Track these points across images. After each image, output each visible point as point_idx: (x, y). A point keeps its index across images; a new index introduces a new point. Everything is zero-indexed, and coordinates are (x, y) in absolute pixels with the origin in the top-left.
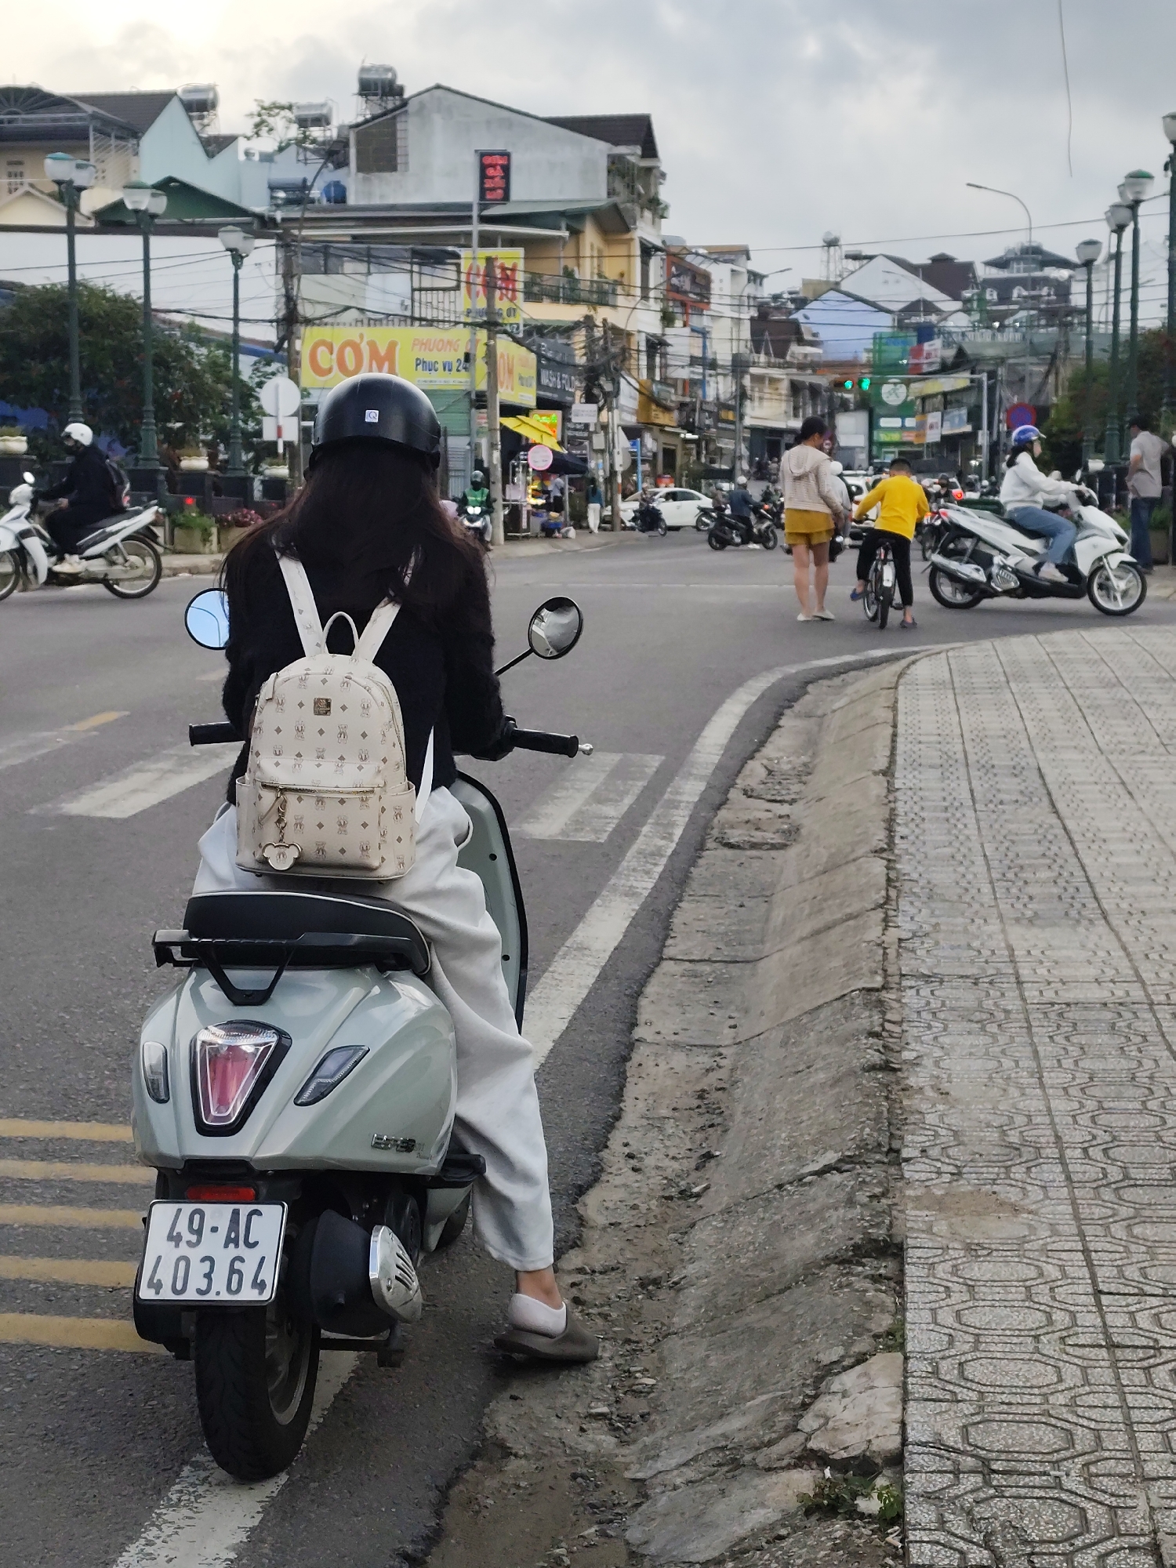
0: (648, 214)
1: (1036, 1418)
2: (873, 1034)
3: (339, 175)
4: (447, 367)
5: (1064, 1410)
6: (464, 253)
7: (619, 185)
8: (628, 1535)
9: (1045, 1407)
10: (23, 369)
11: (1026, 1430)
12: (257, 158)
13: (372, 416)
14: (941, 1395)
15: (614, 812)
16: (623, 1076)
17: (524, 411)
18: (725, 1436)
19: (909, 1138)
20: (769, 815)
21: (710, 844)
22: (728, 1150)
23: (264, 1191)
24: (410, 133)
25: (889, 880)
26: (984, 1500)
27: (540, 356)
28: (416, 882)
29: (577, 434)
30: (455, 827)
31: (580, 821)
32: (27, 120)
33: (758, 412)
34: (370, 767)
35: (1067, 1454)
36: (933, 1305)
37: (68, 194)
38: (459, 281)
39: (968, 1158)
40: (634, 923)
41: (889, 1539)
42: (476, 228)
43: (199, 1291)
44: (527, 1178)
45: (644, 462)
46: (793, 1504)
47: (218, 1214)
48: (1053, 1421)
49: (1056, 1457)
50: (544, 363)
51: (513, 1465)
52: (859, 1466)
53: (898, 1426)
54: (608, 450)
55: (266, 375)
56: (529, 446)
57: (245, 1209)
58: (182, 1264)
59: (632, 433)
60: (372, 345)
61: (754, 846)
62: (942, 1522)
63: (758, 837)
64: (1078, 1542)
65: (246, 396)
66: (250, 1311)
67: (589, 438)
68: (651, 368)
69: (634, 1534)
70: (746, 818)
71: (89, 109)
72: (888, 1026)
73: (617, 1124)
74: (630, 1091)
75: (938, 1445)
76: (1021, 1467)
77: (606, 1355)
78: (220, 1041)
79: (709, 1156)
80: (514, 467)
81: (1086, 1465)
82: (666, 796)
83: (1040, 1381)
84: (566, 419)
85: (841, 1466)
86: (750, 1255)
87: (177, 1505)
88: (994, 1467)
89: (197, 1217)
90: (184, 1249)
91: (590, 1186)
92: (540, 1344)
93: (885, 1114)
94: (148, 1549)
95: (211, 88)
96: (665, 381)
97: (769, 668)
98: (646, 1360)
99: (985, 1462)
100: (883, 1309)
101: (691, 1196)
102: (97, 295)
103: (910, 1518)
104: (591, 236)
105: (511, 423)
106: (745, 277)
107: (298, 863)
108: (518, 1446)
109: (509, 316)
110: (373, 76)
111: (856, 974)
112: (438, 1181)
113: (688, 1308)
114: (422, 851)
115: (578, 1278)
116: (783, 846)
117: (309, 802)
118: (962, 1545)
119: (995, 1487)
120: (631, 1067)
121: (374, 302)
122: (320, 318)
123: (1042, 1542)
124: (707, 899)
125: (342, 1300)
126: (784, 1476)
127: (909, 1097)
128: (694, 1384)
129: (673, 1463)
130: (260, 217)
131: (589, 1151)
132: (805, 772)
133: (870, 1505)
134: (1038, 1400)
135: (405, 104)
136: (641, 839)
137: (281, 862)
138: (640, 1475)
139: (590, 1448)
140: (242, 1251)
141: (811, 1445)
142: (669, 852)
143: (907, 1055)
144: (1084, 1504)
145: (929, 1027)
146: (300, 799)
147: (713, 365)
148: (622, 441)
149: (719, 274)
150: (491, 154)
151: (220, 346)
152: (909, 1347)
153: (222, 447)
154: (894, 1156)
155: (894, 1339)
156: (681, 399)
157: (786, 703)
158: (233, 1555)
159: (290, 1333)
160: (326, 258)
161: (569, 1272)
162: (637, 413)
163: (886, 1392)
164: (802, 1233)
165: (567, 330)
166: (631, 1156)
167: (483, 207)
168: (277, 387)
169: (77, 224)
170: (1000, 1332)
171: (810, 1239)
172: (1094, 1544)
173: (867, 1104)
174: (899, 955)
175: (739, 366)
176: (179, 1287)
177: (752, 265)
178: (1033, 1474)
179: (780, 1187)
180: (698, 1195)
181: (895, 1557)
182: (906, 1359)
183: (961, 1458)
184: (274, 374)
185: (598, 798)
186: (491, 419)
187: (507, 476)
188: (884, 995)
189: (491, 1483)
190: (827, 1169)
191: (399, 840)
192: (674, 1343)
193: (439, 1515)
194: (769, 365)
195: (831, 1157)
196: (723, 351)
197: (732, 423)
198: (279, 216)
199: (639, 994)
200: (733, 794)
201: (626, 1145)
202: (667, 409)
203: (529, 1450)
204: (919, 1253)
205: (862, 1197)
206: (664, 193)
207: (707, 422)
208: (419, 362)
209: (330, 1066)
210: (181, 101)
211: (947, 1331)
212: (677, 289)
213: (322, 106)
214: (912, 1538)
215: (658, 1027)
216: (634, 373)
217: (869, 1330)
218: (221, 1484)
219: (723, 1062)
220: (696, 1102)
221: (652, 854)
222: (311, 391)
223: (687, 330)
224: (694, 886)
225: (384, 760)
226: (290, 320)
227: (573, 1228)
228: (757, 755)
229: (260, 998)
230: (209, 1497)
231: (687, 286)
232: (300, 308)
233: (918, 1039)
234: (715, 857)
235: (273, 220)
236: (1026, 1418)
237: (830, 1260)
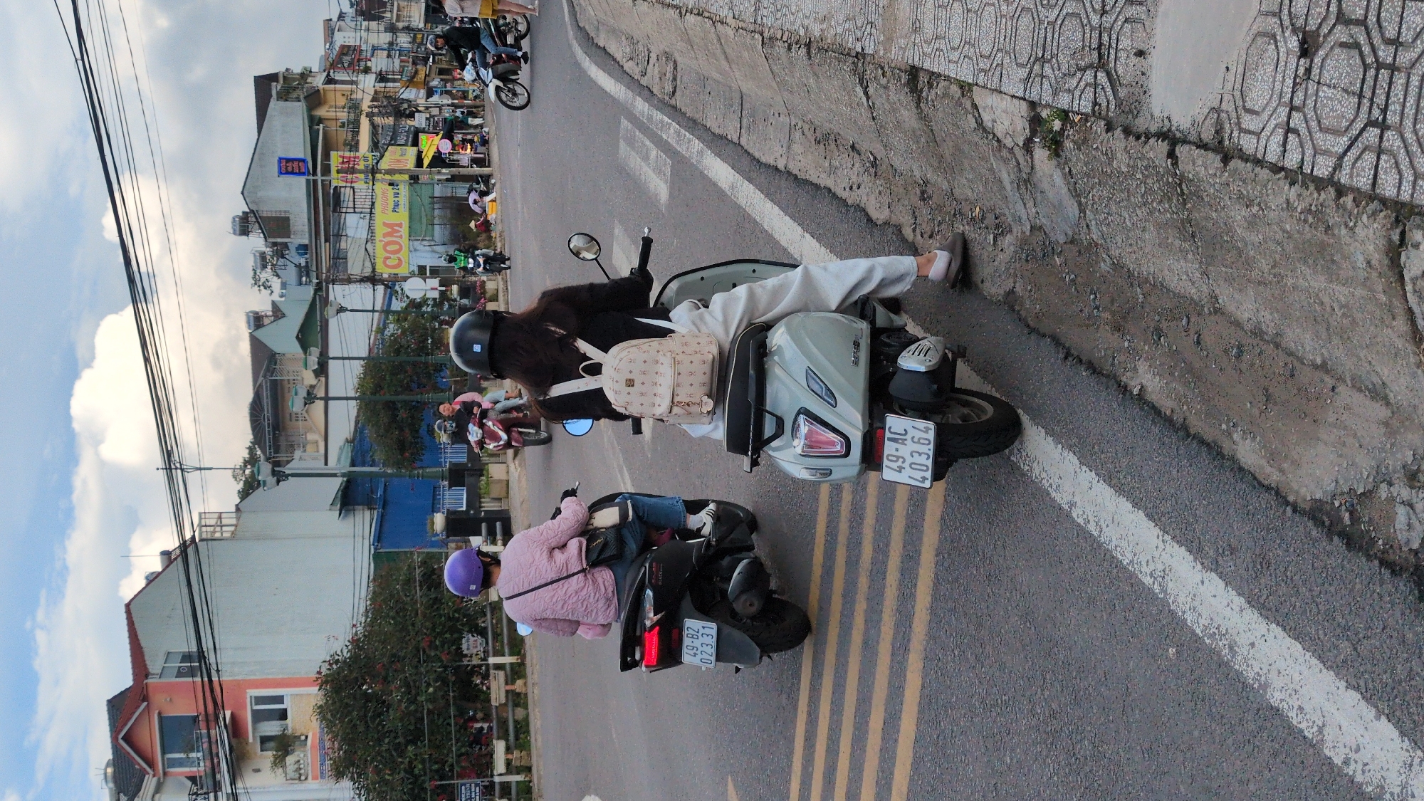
0: (309, 80)
1: (1014, 25)
2: (789, 48)
3: (292, 248)
4: (396, 195)
5: (1010, 8)
6: (334, 184)
7: (294, 95)
8: (1061, 242)
9: (1008, 17)
10: (402, 422)
11: (1021, 32)
12: (284, 291)
13: (477, 348)
14: (998, 73)
15: (654, 152)
16: (806, 182)
17: (420, 154)
18: (1012, 183)
19: (850, 45)
20: (657, 65)
21: (673, 102)
22: (850, 136)
23: (879, 425)
24: (268, 209)
25: (698, 14)
26: (1059, 66)
27: (390, 144)
28: (720, 331)
29: (432, 124)
30: (690, 310)
31: (660, 172)
32: (267, 412)
33: (417, 19)
34: (662, 359)
35: (1035, 14)
36: (947, 61)
37: (310, 398)
38: (351, 187)
39: (862, 16)
40: (719, 155)
41: (1076, 121)
42: (319, 178)
43: (928, 459)
44: (870, 271)
45: (446, 87)
46: (1054, 162)
47: (889, 448)
48: (1016, 16)
49: (1036, 20)
50: (393, 142)
51: (1018, 289)
52: (1034, 124)
53: (1014, 100)
54: (440, 107)
55: (403, 294)
56: (439, 152)
57: (888, 435)
58: (913, 466)
59: (430, 93)
60: (385, 235)
61: (675, 79)
62: (1069, 91)
63: (669, 75)
64: (1085, 21)
65: (415, 305)
66: (939, 434)
67: (433, 116)
68: (394, 81)
69: (1062, 239)
70: (658, 79)
71: (261, 379)
72: (785, 39)
73: (833, 191)
74: (814, 179)
75: (1027, 81)
76: (1041, 41)
77: (961, 227)
78: (802, 443)
79: (853, 147)
80: (450, 161)
81: (1042, 5)
82: (645, 121)
83: (993, 15)
84: (424, 131)
85: (1033, 133)
86: (911, 143)
87: (1031, 468)
88: (1040, 55)
89: (890, 458)
90: (906, 465)
91: (867, 214)
92: (955, 267)
93: (837, 55)
94: (1054, 487)
95: (247, 314)
96: (401, 73)
97: (570, 46)
98: (966, 208)
99: (1037, 59)
100: (946, 88)
101: (875, 162)
102: (361, 385)
103: (1066, 107)
104: (322, 112)
105: (426, 162)
106: (341, 23)
107: (710, 396)
108: (1009, 285)
109: (368, 161)
110: (238, 228)
111: (753, 48)
112: (872, 323)
113: (940, 182)
114: (704, 329)
115: (918, 231)
116: (675, 63)
117: (678, 391)
118: (1082, 84)
119: (1052, 58)
120: (801, 175)
121: (363, 234)
122: (372, 264)
123: (1083, 41)
124: (705, 112)
125: (935, 387)
126: (1037, 162)
127: (826, 39)
128: (981, 188)
129: (1023, 211)
130: (316, 291)
131: (848, 211)
132: (630, 38)
133: (1057, 125)
134: (1004, 20)
135: (252, 211)
136: (669, 140)
137: (709, 405)
138: (1029, 227)
139: (1012, 248)
140: (909, 437)
141: (1021, 144)
142: (677, 126)
143: (802, 32)
144: (1064, 12)
145: (785, 15)
146: (678, 395)
147: (391, 44)
148: (435, 99)
149: (341, 39)
150: (280, 168)
151: (387, 318)
152: (971, 81)
153: (442, 317)
154: (860, 56)
155: (965, 88)
156: (410, 64)
157: (591, 41)
158: (1060, 446)
159: (949, 407)
160: (339, 258)
161: (915, 235)
162: (418, 89)
163: (994, 100)
164: (902, 115)
165: (374, 127)
166: (851, 188)
167: (309, 174)
168: (410, 289)
169: (323, 395)
170: (964, 30)
171: (906, 113)
172: (1086, 12)
173: (830, 64)
174: (742, 21)
175: (392, 29)
176: (925, 468)
177: (335, 19)
178: (1046, 37)
179: (874, 119)
180: (875, 158)
181: (1087, 121)
182: (977, 84)
183: (1034, 72)
184: (402, 290)
185: (646, 158)
186: (424, 173)
187: (455, 164)
188: (766, 35)
189: (1028, 304)
190: (866, 93)
191: (699, 343)
192: (957, 192)
193: (1044, 336)
194: (391, 11)
195: (859, 90)
196: (386, 38)
197: (423, 35)
198: (315, 281)
199: (758, 161)
200: (644, 81)
201: (845, 189)
202: (416, 72)
203: (1011, 280)
204: (916, 59)
205: (883, 81)
206: (297, 70)
207: (423, 49)
208: (394, 211)
209: (816, 387)
210: (255, 330)
211: (962, 58)
212: (351, 64)
213: (255, 256)
214: (1077, 109)
215: (778, 155)
216: (397, 90)
217: (959, 98)
218: (1022, 443)
219: (799, 125)
220: (822, 145)
221: (678, 136)
222: (411, 270)
223: (372, 59)
224: (698, 116)
225: (658, 352)
226: (373, 279)
227: (890, 230)
228: (621, 63)
229: (780, 422)
230: (1028, 450)
231: (348, 58)
232: (366, 275)
233: (793, 23)
234: (679, 100)
235: (318, 284)
236: (1014, 30)
237: (918, 107)
